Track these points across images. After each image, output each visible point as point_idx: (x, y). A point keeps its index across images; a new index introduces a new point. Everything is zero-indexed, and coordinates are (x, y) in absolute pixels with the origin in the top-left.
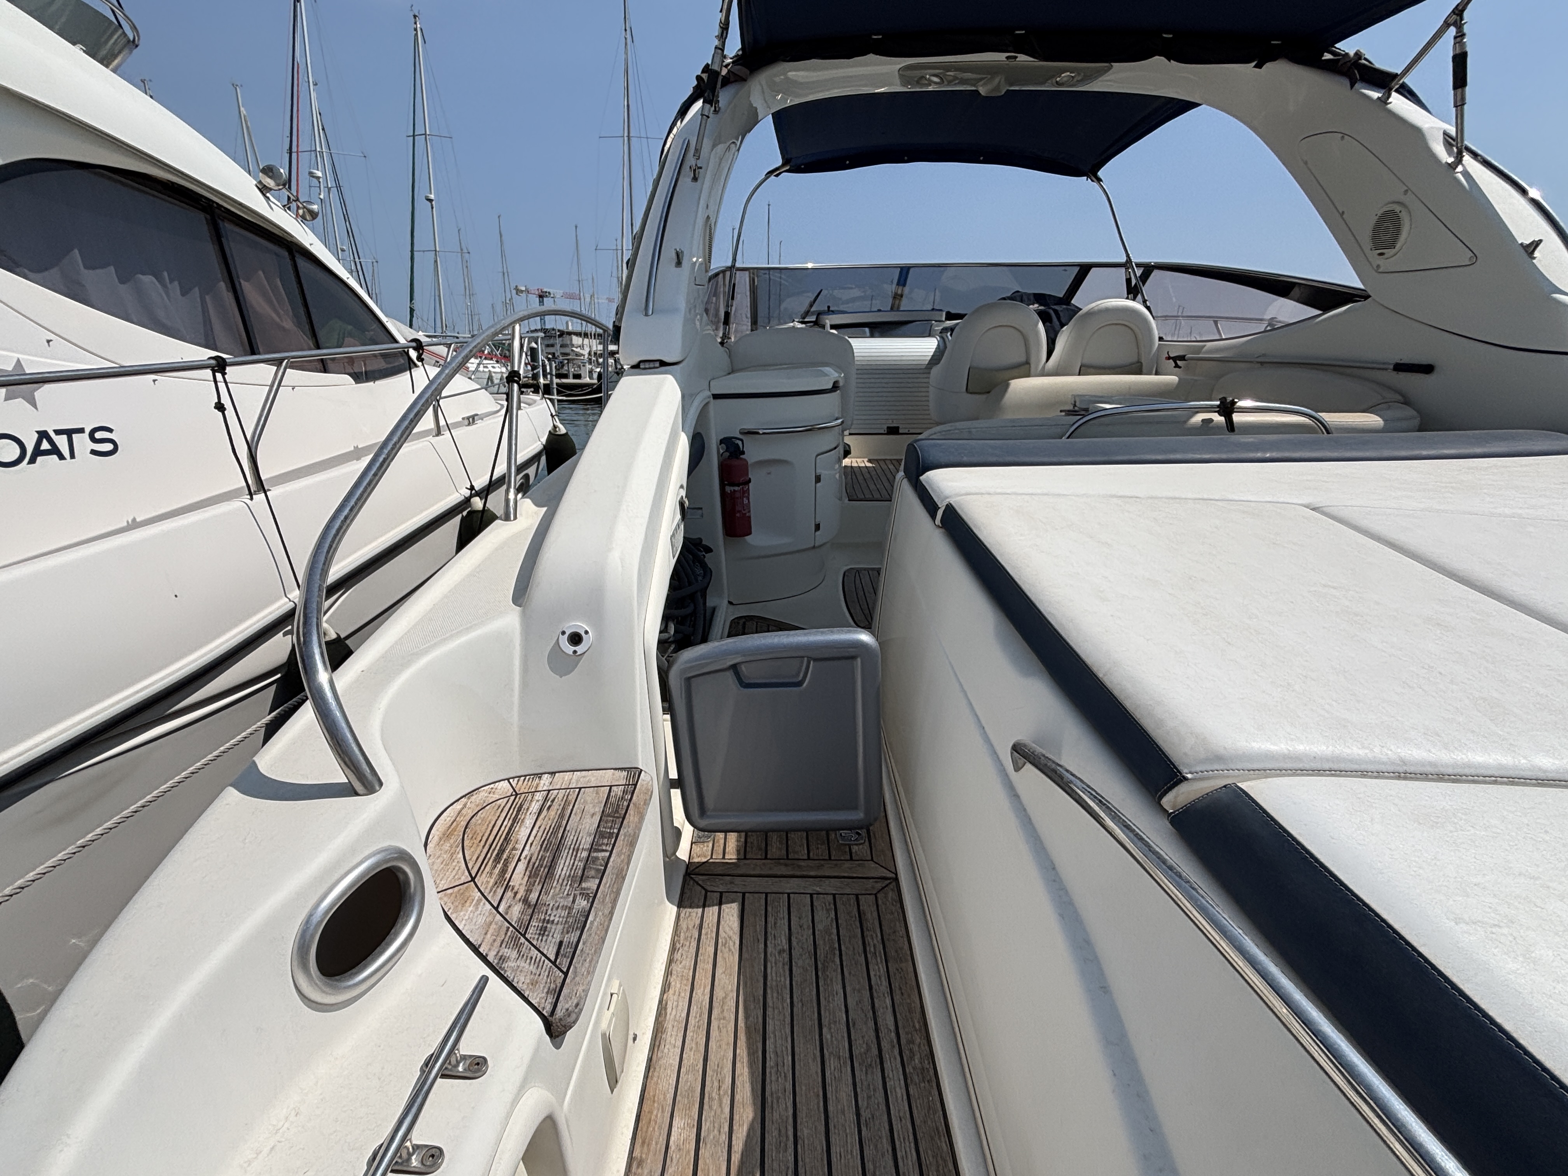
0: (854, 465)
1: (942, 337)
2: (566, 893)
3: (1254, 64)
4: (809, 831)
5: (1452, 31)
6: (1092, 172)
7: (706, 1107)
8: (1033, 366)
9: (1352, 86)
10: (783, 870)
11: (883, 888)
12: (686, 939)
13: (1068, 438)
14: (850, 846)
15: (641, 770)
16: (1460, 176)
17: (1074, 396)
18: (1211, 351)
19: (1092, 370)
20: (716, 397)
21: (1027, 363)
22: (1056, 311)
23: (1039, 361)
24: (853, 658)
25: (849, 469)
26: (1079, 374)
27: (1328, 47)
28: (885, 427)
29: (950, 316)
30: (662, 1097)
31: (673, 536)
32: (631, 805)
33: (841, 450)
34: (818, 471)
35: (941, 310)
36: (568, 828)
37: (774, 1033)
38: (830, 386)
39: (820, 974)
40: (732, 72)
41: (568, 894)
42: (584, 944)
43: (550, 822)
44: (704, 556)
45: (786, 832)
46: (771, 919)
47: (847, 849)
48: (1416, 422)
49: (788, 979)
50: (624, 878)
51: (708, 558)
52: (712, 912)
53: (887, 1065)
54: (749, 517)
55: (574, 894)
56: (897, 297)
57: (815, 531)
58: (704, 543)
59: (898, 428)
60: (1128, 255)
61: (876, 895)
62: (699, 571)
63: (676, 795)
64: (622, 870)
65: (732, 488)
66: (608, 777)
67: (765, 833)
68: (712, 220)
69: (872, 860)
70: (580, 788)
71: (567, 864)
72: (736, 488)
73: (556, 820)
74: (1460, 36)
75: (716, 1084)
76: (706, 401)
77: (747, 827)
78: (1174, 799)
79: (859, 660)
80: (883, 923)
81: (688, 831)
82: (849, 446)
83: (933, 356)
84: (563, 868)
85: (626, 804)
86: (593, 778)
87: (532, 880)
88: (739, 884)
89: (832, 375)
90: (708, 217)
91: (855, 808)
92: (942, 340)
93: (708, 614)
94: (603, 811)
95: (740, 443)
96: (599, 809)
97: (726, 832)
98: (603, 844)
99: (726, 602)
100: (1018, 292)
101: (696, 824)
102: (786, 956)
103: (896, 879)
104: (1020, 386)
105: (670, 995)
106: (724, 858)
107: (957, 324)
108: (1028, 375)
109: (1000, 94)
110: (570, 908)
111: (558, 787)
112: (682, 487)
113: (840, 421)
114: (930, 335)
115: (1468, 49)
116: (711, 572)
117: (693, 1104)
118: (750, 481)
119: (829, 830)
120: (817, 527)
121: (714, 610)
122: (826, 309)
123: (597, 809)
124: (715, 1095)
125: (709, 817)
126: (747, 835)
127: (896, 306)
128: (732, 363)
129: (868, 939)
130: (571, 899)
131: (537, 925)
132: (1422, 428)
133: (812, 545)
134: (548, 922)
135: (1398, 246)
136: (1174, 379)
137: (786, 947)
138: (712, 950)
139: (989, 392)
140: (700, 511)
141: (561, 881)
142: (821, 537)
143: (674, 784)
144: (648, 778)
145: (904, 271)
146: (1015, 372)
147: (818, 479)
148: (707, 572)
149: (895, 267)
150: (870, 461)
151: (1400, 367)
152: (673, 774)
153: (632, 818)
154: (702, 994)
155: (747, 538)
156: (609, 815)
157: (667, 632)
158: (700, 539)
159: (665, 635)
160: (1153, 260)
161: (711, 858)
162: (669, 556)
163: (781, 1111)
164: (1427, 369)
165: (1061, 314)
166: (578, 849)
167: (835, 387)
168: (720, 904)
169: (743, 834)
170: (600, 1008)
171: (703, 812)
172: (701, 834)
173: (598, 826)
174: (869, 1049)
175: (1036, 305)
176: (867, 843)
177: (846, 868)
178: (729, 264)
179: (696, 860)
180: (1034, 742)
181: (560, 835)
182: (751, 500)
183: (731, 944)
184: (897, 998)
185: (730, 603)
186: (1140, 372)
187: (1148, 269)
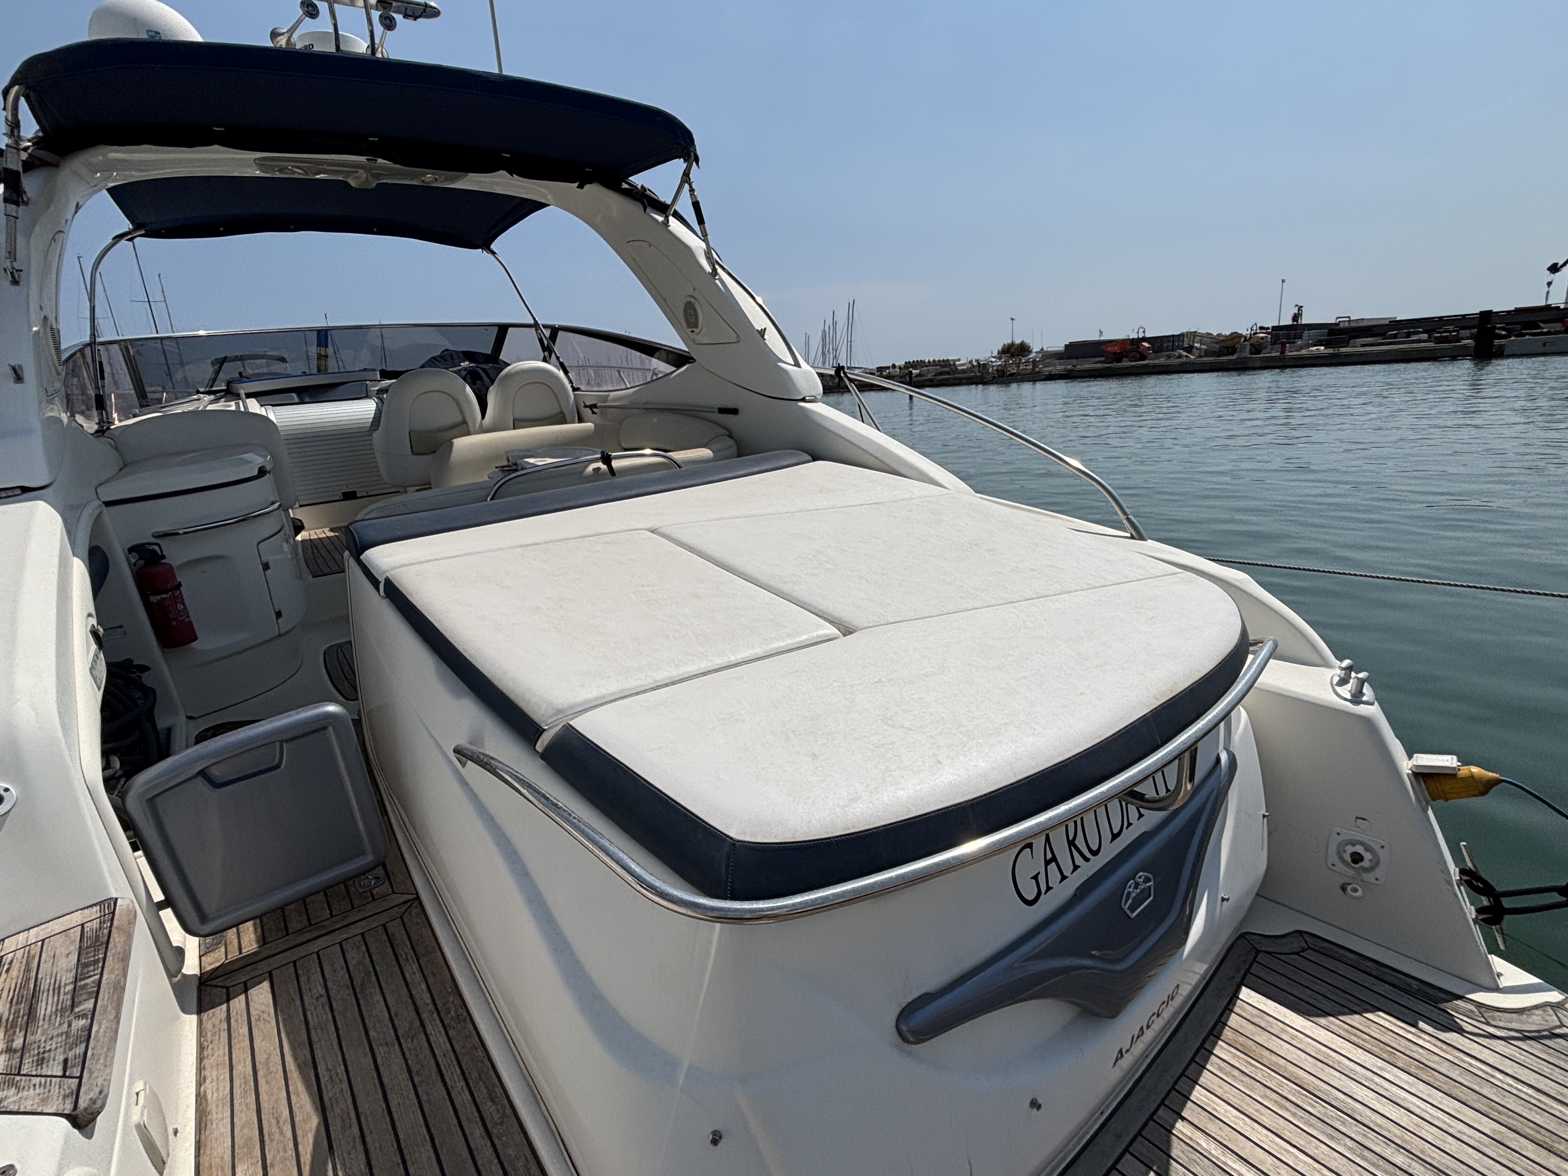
0: (314, 537)
1: (378, 398)
2: (57, 1024)
3: (577, 184)
4: (325, 890)
5: (687, 186)
6: (486, 245)
7: (267, 1142)
8: (470, 424)
9: (645, 210)
10: (308, 936)
11: (406, 910)
12: (214, 1035)
13: (492, 499)
14: (370, 891)
15: (116, 899)
16: (717, 282)
17: (507, 452)
18: (612, 401)
19: (522, 424)
20: (108, 504)
21: (464, 422)
22: (484, 370)
23: (474, 420)
24: (325, 728)
25: (309, 543)
26: (514, 428)
27: (625, 179)
28: (340, 493)
29: (385, 375)
30: (218, 1160)
31: (92, 669)
32: (114, 930)
33: (289, 529)
34: (265, 559)
35: (374, 370)
36: (40, 976)
37: (324, 1057)
38: (255, 473)
39: (359, 996)
40: (35, 157)
41: (60, 1024)
42: (93, 1049)
43: (14, 982)
44: (141, 677)
45: (303, 900)
46: (303, 979)
47: (369, 894)
48: (734, 449)
49: (330, 1015)
50: (123, 989)
51: (147, 679)
52: (238, 1003)
53: (429, 1028)
54: (190, 624)
55: (68, 1022)
56: (323, 357)
57: (277, 619)
58: (134, 663)
59: (355, 492)
60: (534, 319)
61: (401, 917)
62: (138, 694)
63: (167, 915)
64: (119, 982)
65: (159, 597)
66: (77, 918)
67: (281, 910)
68: (52, 319)
69: (394, 892)
70: (43, 941)
71: (50, 1002)
72: (164, 596)
73: (21, 977)
74: (692, 190)
75: (274, 1122)
76: (98, 512)
77: (258, 913)
78: (541, 744)
79: (330, 729)
80: (411, 935)
81: (191, 945)
82: (300, 521)
83: (374, 418)
84: (45, 1007)
85: (106, 931)
86: (57, 926)
87: (11, 1032)
88: (263, 967)
89: (256, 460)
90: (45, 318)
91: (362, 853)
92: (379, 401)
93: (162, 737)
94: (80, 947)
95: (156, 548)
96: (74, 948)
97: (236, 925)
98: (88, 972)
99: (183, 719)
100: (447, 350)
101: (201, 933)
102: (324, 999)
103: (418, 898)
104: (461, 443)
105: (208, 1085)
106: (241, 953)
107: (392, 384)
108: (468, 433)
109: (371, 187)
110: (67, 1032)
111: (13, 949)
112: (90, 615)
113: (277, 504)
114: (368, 397)
115: (699, 199)
116: (154, 691)
117: (254, 1148)
118: (180, 585)
119: (346, 881)
120: (279, 614)
121: (169, 730)
122: (237, 375)
123: (72, 948)
124: (275, 1129)
125: (213, 920)
126: (260, 918)
127: (322, 368)
128: (121, 455)
129: (400, 951)
130: (66, 1025)
131: (31, 1060)
132: (740, 453)
133: (277, 634)
134: (44, 1052)
135: (700, 325)
136: (589, 425)
137: (323, 992)
138: (245, 1030)
139: (434, 452)
140: (122, 629)
141: (47, 1018)
142: (285, 624)
143: (161, 906)
144: (127, 902)
145: (323, 335)
146: (454, 432)
147: (266, 567)
148: (150, 694)
149: (311, 330)
150: (332, 530)
151: (723, 411)
152: (158, 896)
153: (117, 940)
154: (243, 1067)
155: (193, 644)
156: (88, 948)
157: (110, 768)
158: (131, 661)
159: (110, 772)
160: (557, 323)
161: (227, 959)
162: (93, 690)
163: (341, 1106)
164: (735, 411)
165: (489, 372)
166: (59, 987)
167: (262, 472)
168: (246, 991)
169: (258, 921)
170: (128, 1105)
171: (203, 918)
172: (209, 940)
173: (78, 960)
174: (411, 1023)
175: (467, 363)
176: (387, 882)
177: (370, 909)
178: (87, 339)
179: (209, 968)
180: (471, 743)
181: (32, 986)
182: (187, 604)
183: (265, 1016)
184: (431, 980)
185: (190, 718)
186: (564, 421)
187: (555, 331)
